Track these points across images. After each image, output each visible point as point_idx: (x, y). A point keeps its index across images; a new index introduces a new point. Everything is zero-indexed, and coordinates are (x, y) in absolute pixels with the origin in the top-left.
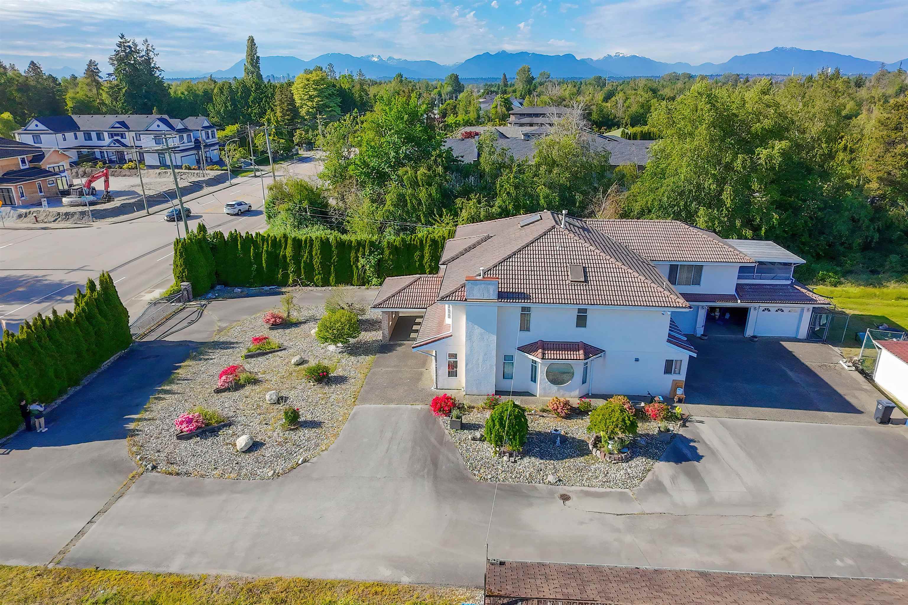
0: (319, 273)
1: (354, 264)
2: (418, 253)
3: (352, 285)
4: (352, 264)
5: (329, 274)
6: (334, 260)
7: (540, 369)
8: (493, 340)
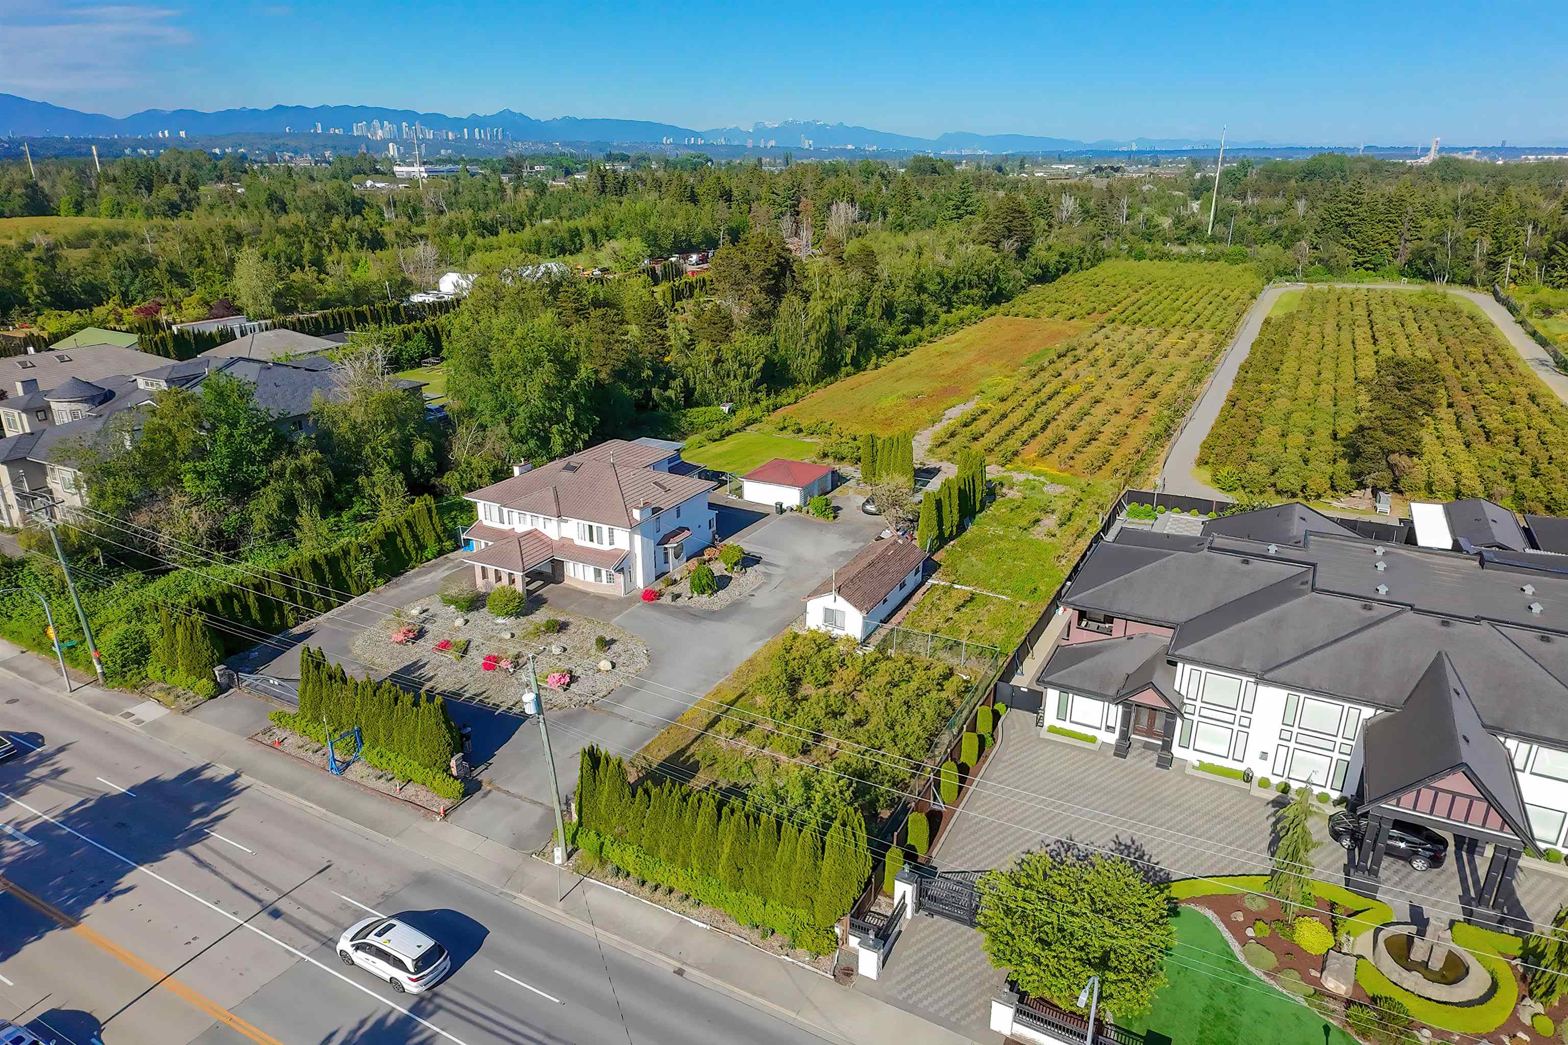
2: (399, 539)
6: (328, 578)
7: (671, 553)
8: (652, 544)
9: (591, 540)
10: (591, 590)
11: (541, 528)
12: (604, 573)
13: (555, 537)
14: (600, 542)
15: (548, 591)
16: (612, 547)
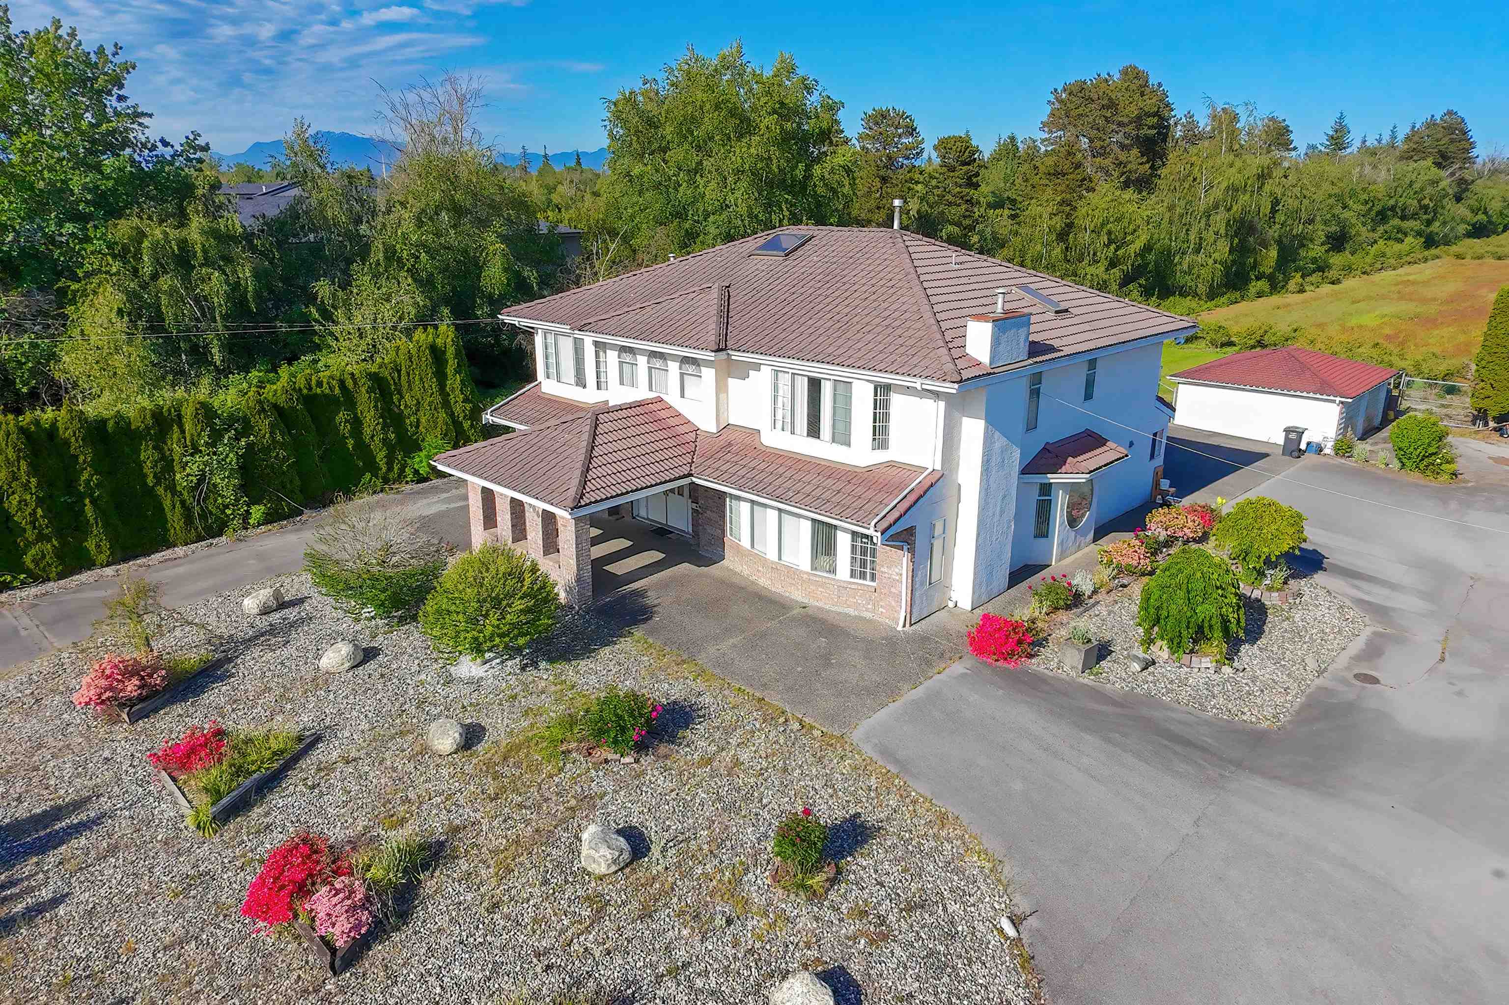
0: (41, 538)
1: (158, 482)
2: (342, 416)
3: (170, 545)
4: (150, 481)
5: (80, 528)
6: (87, 482)
7: (1060, 503)
8: (1015, 459)
9: (814, 430)
10: (797, 595)
11: (672, 398)
12: (843, 541)
13: (707, 424)
14: (842, 437)
15: (664, 586)
16: (881, 457)
